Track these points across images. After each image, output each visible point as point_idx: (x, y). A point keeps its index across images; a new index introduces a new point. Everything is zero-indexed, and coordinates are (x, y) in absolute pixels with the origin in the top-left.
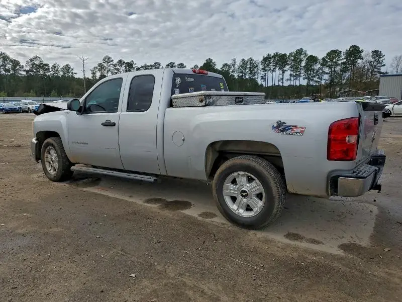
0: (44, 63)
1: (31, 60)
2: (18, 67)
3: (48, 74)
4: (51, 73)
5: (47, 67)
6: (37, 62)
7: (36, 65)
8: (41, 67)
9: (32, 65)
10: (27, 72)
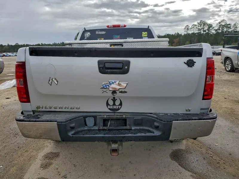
0: (228, 23)
1: (220, 23)
2: (211, 28)
3: (230, 30)
4: (232, 29)
5: (229, 26)
6: (223, 24)
7: (223, 25)
8: (225, 26)
9: (220, 26)
10: (216, 30)
